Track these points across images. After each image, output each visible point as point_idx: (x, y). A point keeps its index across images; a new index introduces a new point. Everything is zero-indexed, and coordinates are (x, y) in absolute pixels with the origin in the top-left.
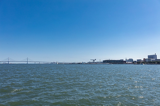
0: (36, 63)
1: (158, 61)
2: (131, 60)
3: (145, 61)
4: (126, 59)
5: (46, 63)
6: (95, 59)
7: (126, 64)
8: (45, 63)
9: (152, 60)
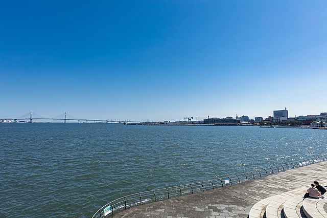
0: (81, 122)
1: (292, 121)
2: (245, 118)
3: (270, 121)
4: (237, 117)
5: (98, 122)
6: (192, 118)
7: (241, 125)
8: (96, 122)
9: (282, 118)
